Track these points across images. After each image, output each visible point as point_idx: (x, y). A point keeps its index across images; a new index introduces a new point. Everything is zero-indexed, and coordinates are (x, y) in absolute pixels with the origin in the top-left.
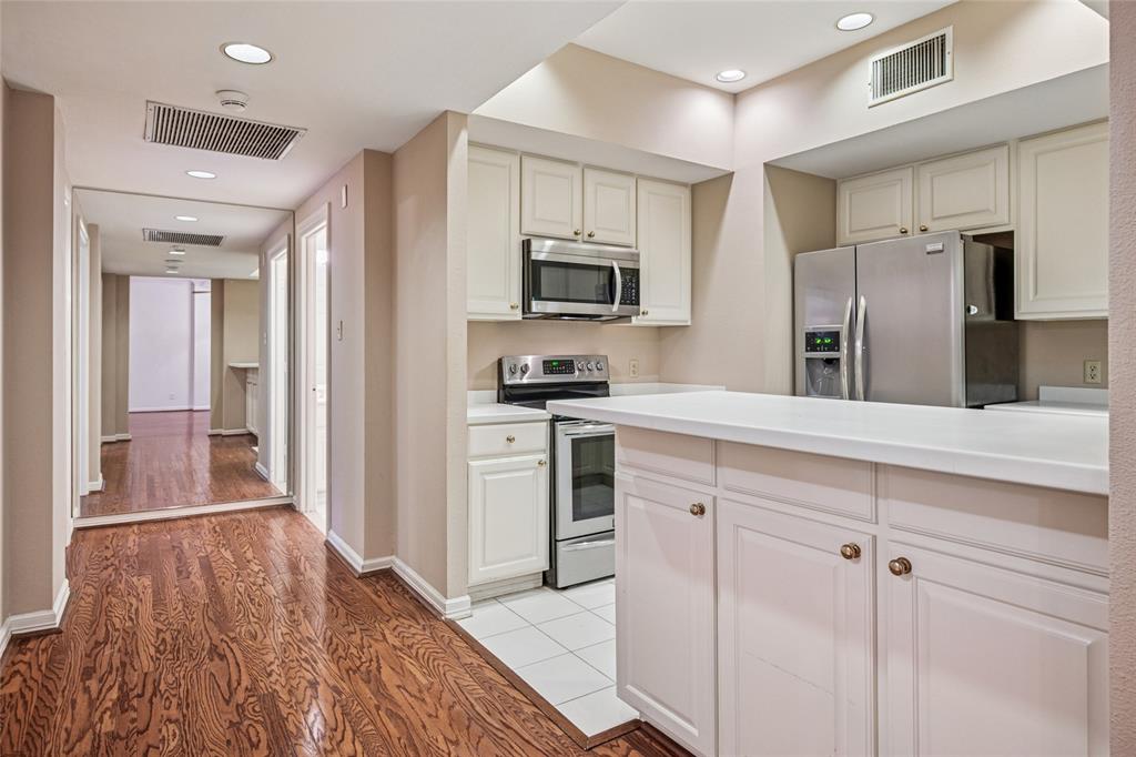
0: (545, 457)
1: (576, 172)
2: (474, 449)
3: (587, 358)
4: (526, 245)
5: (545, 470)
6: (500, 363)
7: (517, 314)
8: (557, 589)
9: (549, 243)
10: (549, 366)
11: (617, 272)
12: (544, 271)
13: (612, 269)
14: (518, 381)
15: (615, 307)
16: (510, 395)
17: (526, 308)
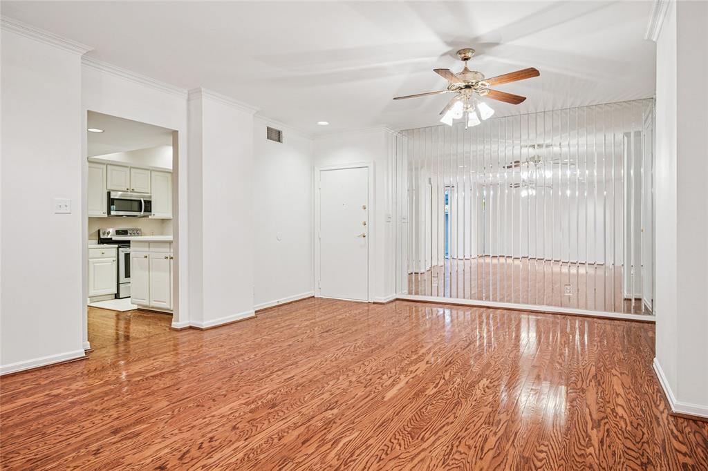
0: (116, 259)
1: (128, 170)
2: (91, 256)
3: (133, 230)
4: (109, 194)
5: (115, 263)
6: (99, 231)
7: (106, 215)
8: (120, 298)
9: (120, 193)
10: (118, 233)
11: (143, 202)
12: (115, 201)
13: (141, 201)
14: (106, 237)
15: (142, 213)
16: (102, 241)
17: (109, 213)
